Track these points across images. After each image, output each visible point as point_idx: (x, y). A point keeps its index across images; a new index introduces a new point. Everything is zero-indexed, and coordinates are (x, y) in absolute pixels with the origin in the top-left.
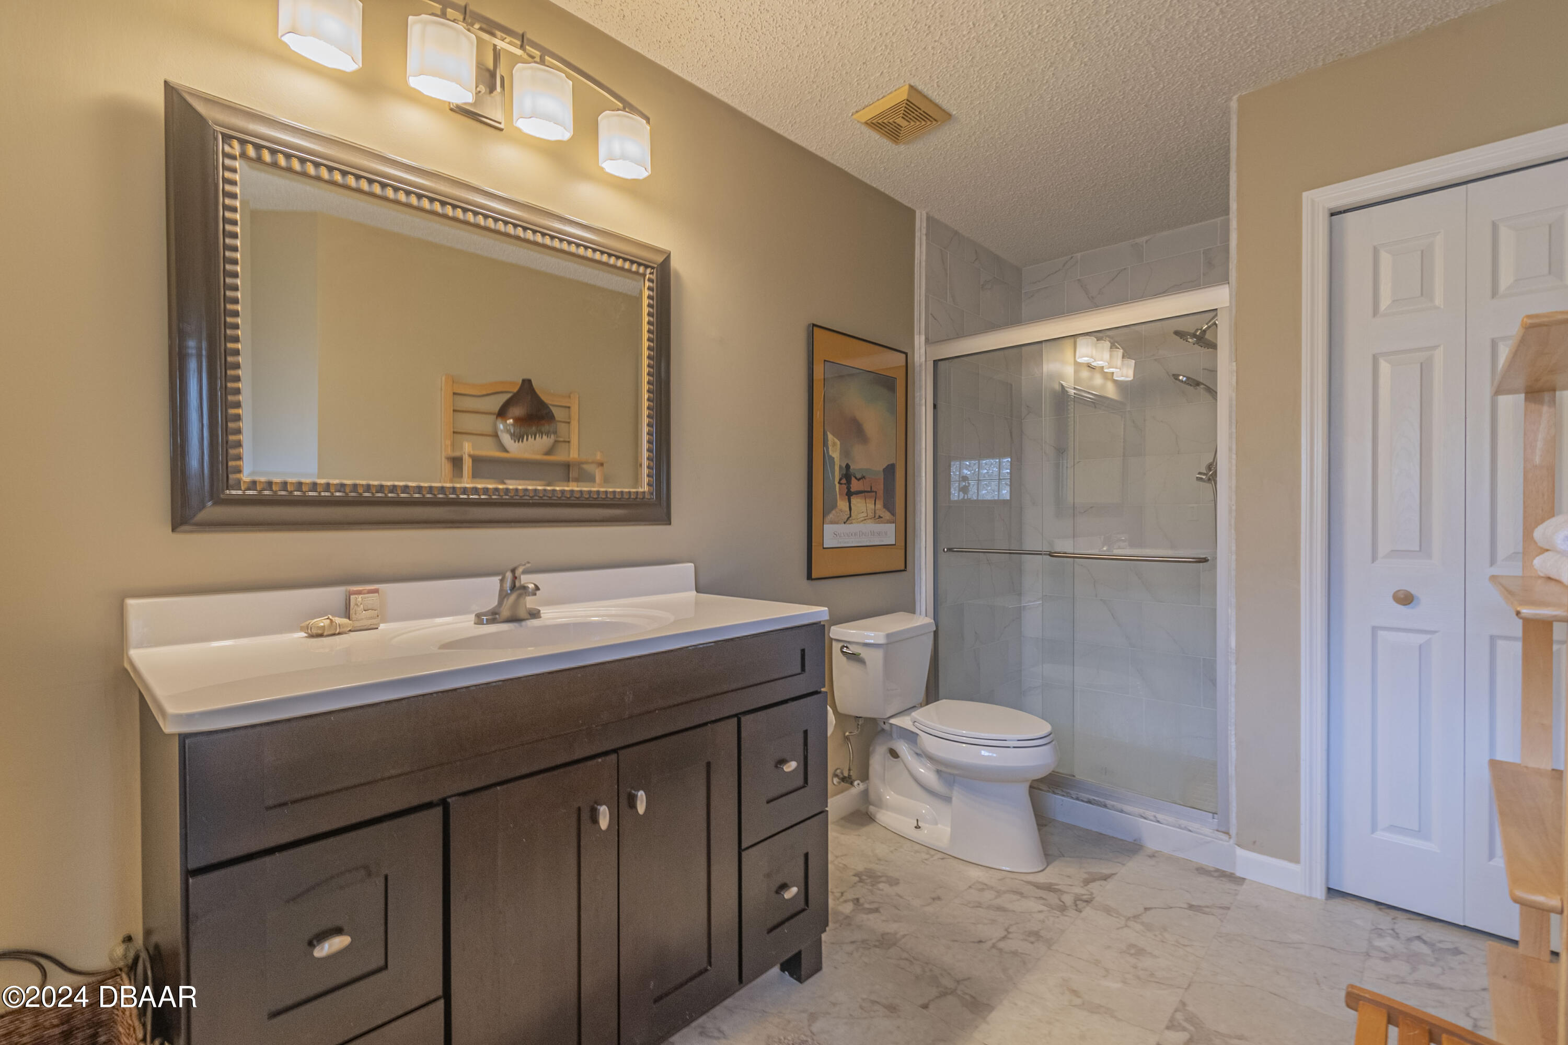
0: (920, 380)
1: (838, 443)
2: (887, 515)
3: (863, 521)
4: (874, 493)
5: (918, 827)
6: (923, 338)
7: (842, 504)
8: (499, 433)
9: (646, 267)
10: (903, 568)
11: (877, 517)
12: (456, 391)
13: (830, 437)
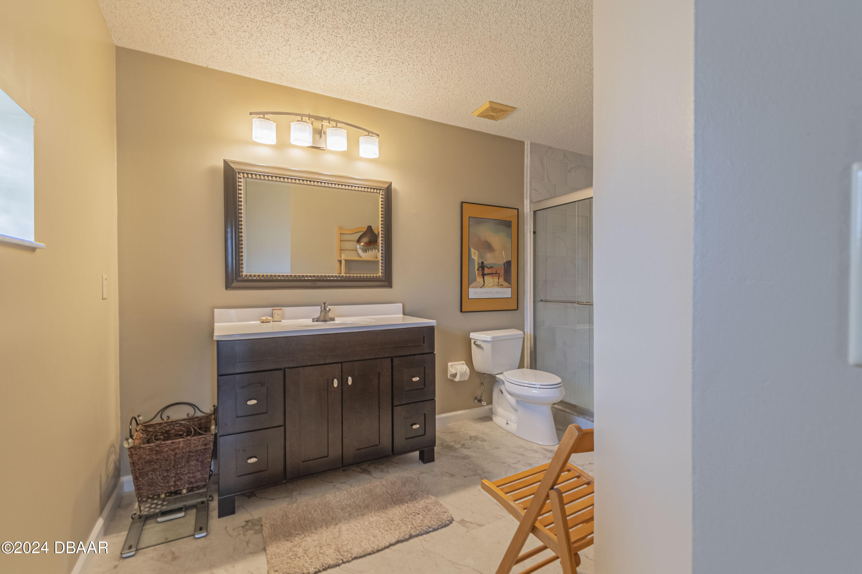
0: (527, 221)
1: (477, 252)
2: (506, 284)
3: (491, 287)
4: (498, 274)
5: (507, 424)
6: (528, 201)
7: (480, 280)
8: (357, 249)
9: (380, 190)
10: (516, 308)
11: (500, 285)
12: (341, 233)
13: (472, 250)
